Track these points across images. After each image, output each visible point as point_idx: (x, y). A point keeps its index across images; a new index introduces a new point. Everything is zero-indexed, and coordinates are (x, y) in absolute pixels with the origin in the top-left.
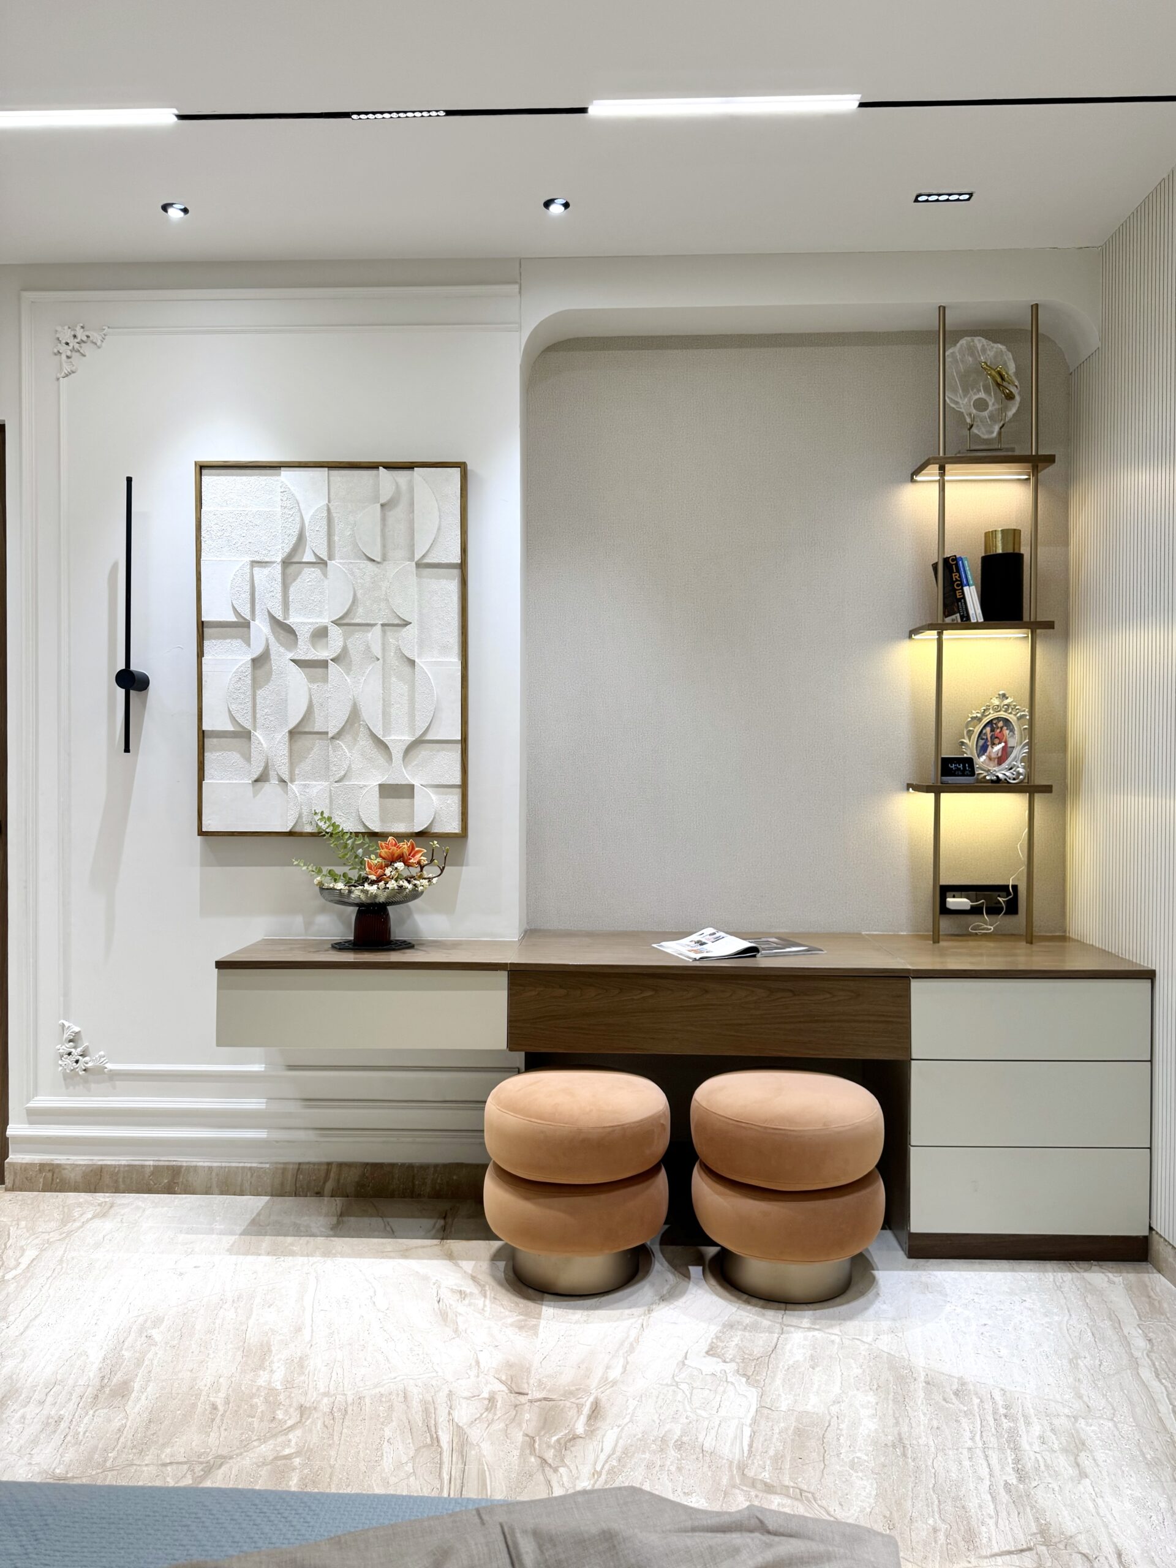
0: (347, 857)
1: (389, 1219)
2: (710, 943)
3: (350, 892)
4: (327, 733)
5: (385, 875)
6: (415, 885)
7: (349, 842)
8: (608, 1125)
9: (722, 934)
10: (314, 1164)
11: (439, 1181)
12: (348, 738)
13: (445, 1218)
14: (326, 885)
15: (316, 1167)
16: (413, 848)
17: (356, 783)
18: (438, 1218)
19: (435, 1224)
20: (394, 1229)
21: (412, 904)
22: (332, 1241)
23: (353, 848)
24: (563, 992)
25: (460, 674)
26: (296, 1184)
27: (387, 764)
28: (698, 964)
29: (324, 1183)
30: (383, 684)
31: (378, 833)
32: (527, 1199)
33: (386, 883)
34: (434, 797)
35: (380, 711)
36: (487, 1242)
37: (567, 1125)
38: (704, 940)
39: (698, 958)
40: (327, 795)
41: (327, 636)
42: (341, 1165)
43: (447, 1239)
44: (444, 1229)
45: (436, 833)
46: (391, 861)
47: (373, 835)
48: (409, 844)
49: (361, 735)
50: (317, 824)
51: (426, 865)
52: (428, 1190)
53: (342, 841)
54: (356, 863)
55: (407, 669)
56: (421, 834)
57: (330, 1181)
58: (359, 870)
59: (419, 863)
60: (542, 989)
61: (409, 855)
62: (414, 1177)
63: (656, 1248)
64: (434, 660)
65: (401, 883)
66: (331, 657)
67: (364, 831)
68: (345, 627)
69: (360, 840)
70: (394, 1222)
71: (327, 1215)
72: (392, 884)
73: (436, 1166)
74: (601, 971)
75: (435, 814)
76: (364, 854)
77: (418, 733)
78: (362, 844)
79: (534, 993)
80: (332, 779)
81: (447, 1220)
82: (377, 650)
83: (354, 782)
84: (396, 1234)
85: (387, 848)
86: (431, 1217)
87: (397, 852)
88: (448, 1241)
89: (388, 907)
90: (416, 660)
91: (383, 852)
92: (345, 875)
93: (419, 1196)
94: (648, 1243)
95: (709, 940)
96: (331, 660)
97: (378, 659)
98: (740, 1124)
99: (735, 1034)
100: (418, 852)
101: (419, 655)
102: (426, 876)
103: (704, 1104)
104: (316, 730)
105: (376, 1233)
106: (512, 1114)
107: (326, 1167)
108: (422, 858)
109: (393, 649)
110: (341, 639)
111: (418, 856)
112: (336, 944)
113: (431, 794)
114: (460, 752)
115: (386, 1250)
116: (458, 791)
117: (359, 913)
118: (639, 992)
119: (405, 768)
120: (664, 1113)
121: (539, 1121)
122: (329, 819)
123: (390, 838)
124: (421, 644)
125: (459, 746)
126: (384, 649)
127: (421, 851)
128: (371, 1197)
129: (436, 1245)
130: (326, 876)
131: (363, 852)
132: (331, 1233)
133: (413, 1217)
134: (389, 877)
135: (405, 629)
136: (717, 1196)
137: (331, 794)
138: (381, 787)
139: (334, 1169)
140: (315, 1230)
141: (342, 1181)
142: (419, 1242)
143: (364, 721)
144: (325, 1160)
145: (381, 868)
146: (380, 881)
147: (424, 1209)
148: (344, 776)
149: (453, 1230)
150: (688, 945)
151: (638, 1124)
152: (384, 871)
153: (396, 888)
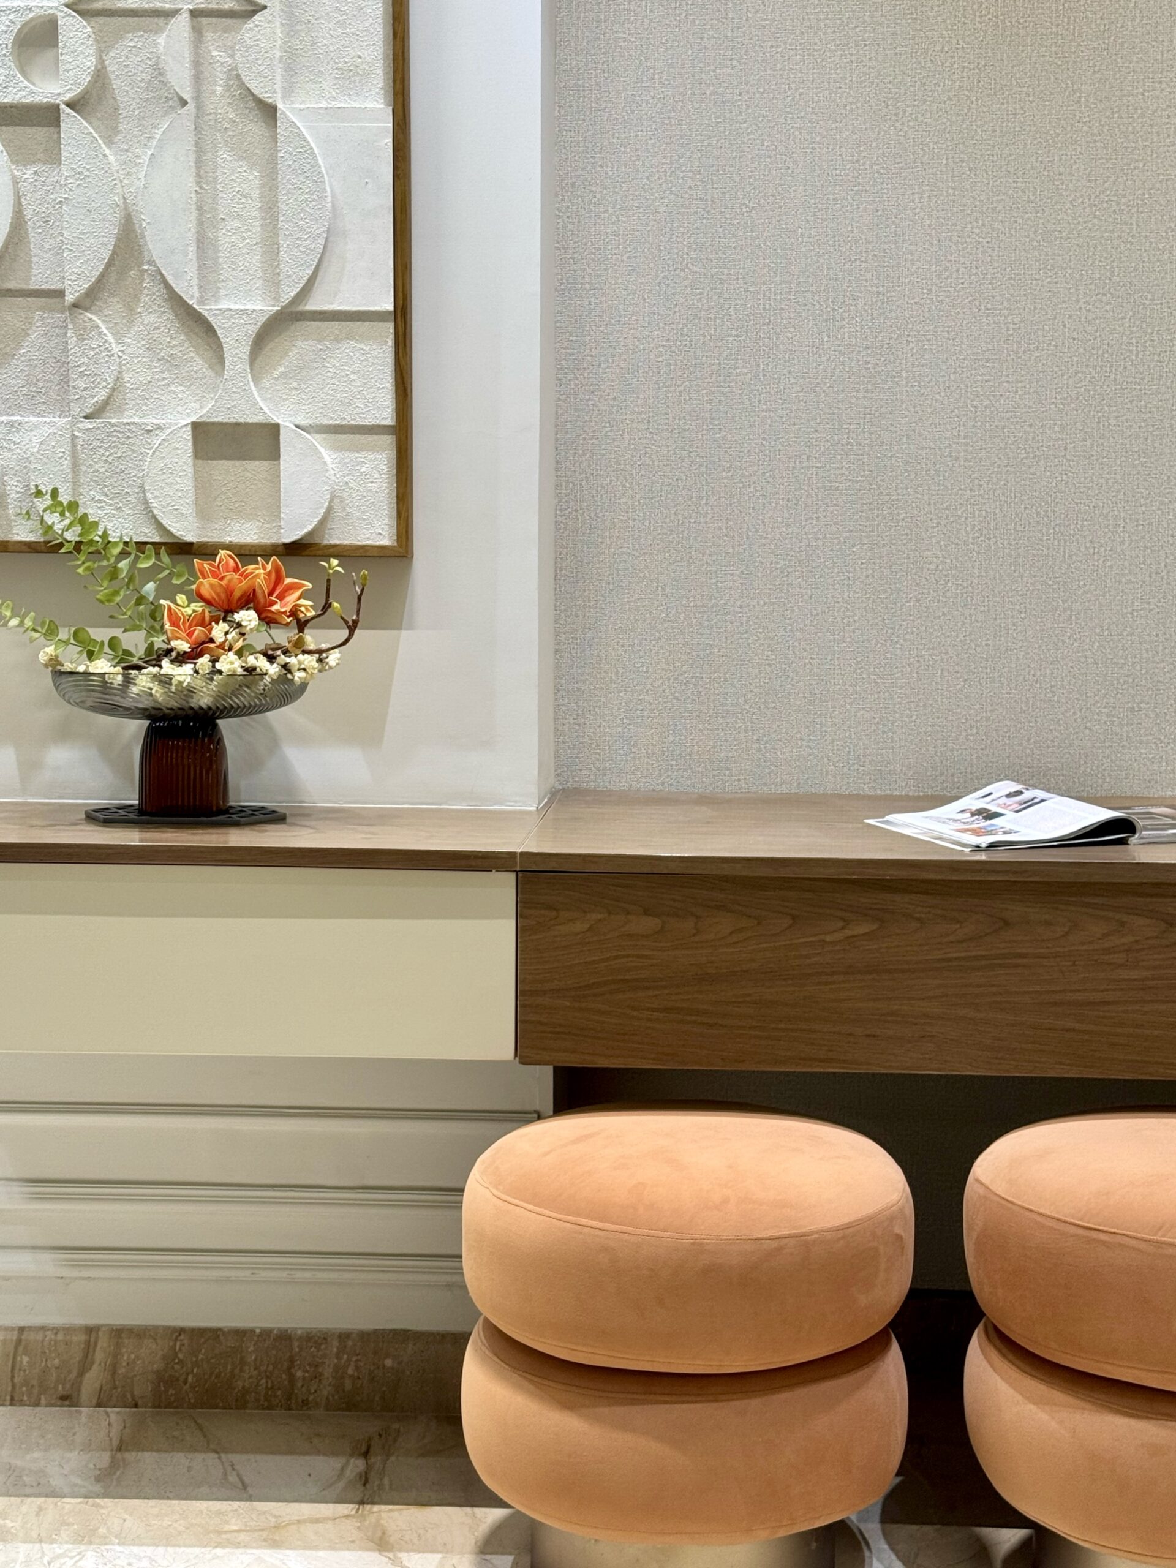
0: (118, 599)
1: (236, 1458)
2: (1010, 815)
3: (128, 681)
4: (60, 294)
5: (212, 641)
6: (285, 666)
7: (123, 565)
8: (763, 1235)
9: (1040, 794)
10: (56, 1330)
11: (350, 1371)
12: (115, 305)
13: (366, 1454)
14: (68, 666)
15: (60, 1337)
16: (279, 579)
17: (136, 420)
18: (352, 1455)
19: (343, 1469)
20: (247, 1480)
21: (278, 717)
22: (97, 1506)
23: (131, 579)
24: (649, 924)
25: (389, 140)
26: (13, 1377)
27: (210, 373)
28: (982, 857)
29: (81, 1373)
30: (198, 168)
31: (192, 544)
32: (568, 1406)
33: (214, 661)
34: (328, 456)
35: (191, 236)
36: (468, 1510)
37: (667, 1234)
38: (993, 808)
39: (984, 845)
40: (65, 448)
41: (55, 44)
42: (119, 1333)
43: (373, 1503)
44: (365, 1479)
45: (335, 546)
46: (225, 608)
47: (182, 550)
48: (269, 567)
49: (145, 299)
50: (42, 520)
51: (313, 618)
52: (325, 1393)
53: (105, 563)
54: (141, 616)
55: (256, 128)
56: (297, 550)
57: (95, 1367)
58: (150, 633)
59: (294, 613)
60: (600, 916)
61: (271, 594)
62: (292, 1360)
63: (872, 1530)
64: (324, 104)
65: (251, 661)
66: (67, 97)
67: (157, 539)
68: (101, 20)
69: (148, 558)
70: (251, 1464)
71: (87, 1448)
72: (230, 663)
73: (344, 1336)
74: (744, 873)
75: (331, 501)
76: (160, 593)
77: (288, 293)
78: (156, 569)
79: (579, 927)
80: (76, 410)
81: (373, 1460)
82: (181, 80)
83: (131, 417)
84: (250, 1490)
85: (215, 575)
86: (334, 1453)
87: (241, 587)
88: (376, 1508)
89: (219, 721)
90: (280, 106)
91: (207, 585)
92: (113, 643)
93: (305, 1403)
94: (854, 1518)
95: (1006, 806)
96: (69, 105)
97: (184, 103)
98: (1094, 1234)
99: (1077, 1026)
100: (291, 588)
101: (289, 91)
102: (312, 647)
103: (1001, 1189)
104: (33, 285)
105: (204, 1489)
106: (531, 1207)
107: (83, 1337)
108: (302, 602)
109: (221, 77)
110: (92, 51)
111: (291, 599)
112: (96, 811)
113: (322, 450)
114: (391, 343)
115: (227, 1528)
116: (388, 441)
117: (151, 732)
118: (841, 924)
119: (256, 380)
120: (901, 1210)
121: (600, 1225)
122: (73, 506)
123: (222, 552)
124: (292, 64)
125: (390, 327)
126: (198, 78)
127: (300, 586)
128: (193, 1406)
129: (347, 1516)
130: (66, 643)
131: (157, 590)
132: (98, 1488)
133: (291, 1452)
134: (221, 646)
135: (250, 25)
136: (1032, 1407)
137: (74, 445)
138: (199, 429)
139: (103, 1342)
140: (56, 1482)
141: (122, 1371)
142: (306, 1509)
143: (151, 262)
144: (80, 1321)
145: (202, 623)
146: (201, 655)
147: (318, 1435)
148: (107, 402)
149: (386, 1481)
150: (955, 821)
151: (840, 1234)
152: (210, 631)
153: (240, 671)
